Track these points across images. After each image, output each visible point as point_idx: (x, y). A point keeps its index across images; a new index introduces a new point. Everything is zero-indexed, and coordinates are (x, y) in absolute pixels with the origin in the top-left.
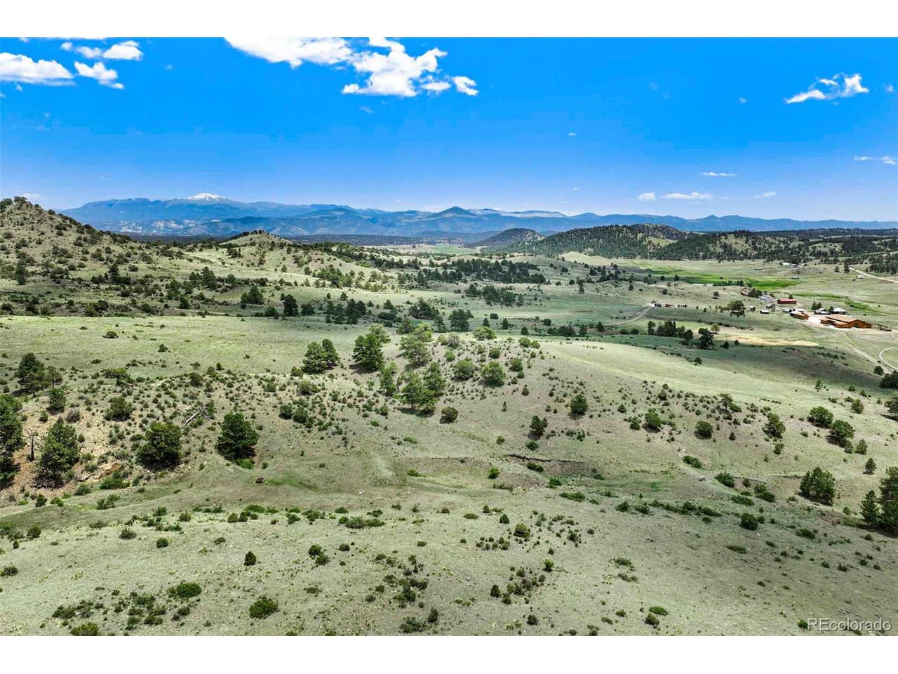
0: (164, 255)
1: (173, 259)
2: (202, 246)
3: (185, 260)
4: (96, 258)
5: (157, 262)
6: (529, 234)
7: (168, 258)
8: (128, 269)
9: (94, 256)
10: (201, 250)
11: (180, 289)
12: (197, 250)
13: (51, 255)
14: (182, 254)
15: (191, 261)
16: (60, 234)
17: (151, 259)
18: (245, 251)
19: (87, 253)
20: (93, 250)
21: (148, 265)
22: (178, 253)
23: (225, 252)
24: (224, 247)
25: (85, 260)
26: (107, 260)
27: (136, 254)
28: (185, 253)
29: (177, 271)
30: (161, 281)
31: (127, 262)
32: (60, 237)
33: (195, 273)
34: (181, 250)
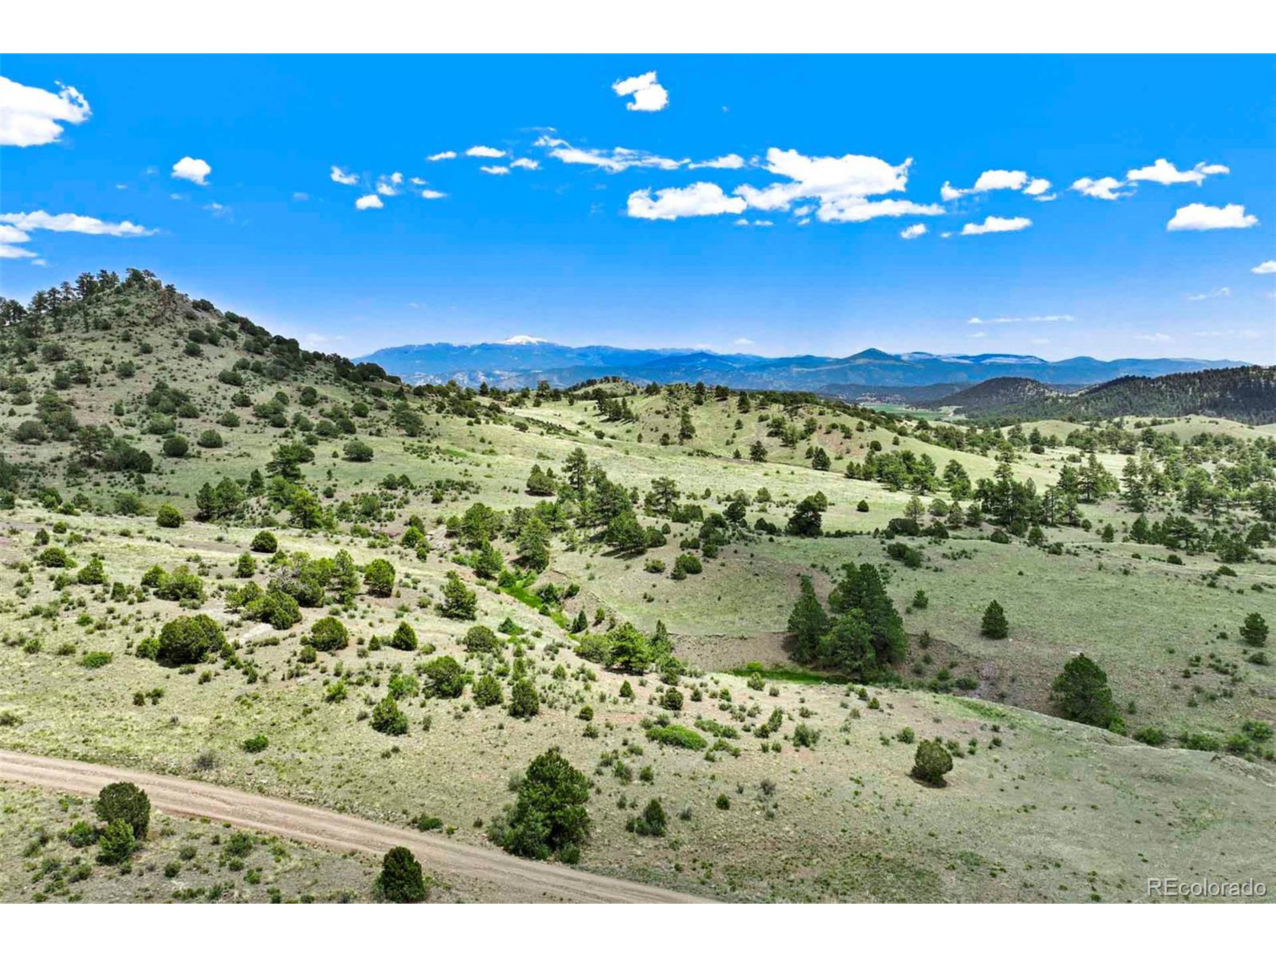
0: (454, 412)
1: (478, 422)
2: (538, 395)
3: (509, 428)
4: (265, 417)
5: (436, 430)
6: (1030, 385)
7: (467, 419)
8: (341, 453)
9: (262, 413)
10: (537, 404)
11: (499, 544)
12: (529, 403)
13: (143, 408)
14: (499, 410)
15: (523, 428)
16: (193, 352)
17: (420, 423)
18: (638, 405)
19: (244, 402)
20: (264, 396)
21: (409, 441)
22: (490, 408)
23: (590, 408)
24: (586, 397)
25: (231, 422)
26: (295, 424)
27: (383, 408)
28: (504, 409)
29: (487, 458)
30: (436, 501)
31: (350, 429)
32: (193, 361)
33: (544, 467)
34: (496, 402)
